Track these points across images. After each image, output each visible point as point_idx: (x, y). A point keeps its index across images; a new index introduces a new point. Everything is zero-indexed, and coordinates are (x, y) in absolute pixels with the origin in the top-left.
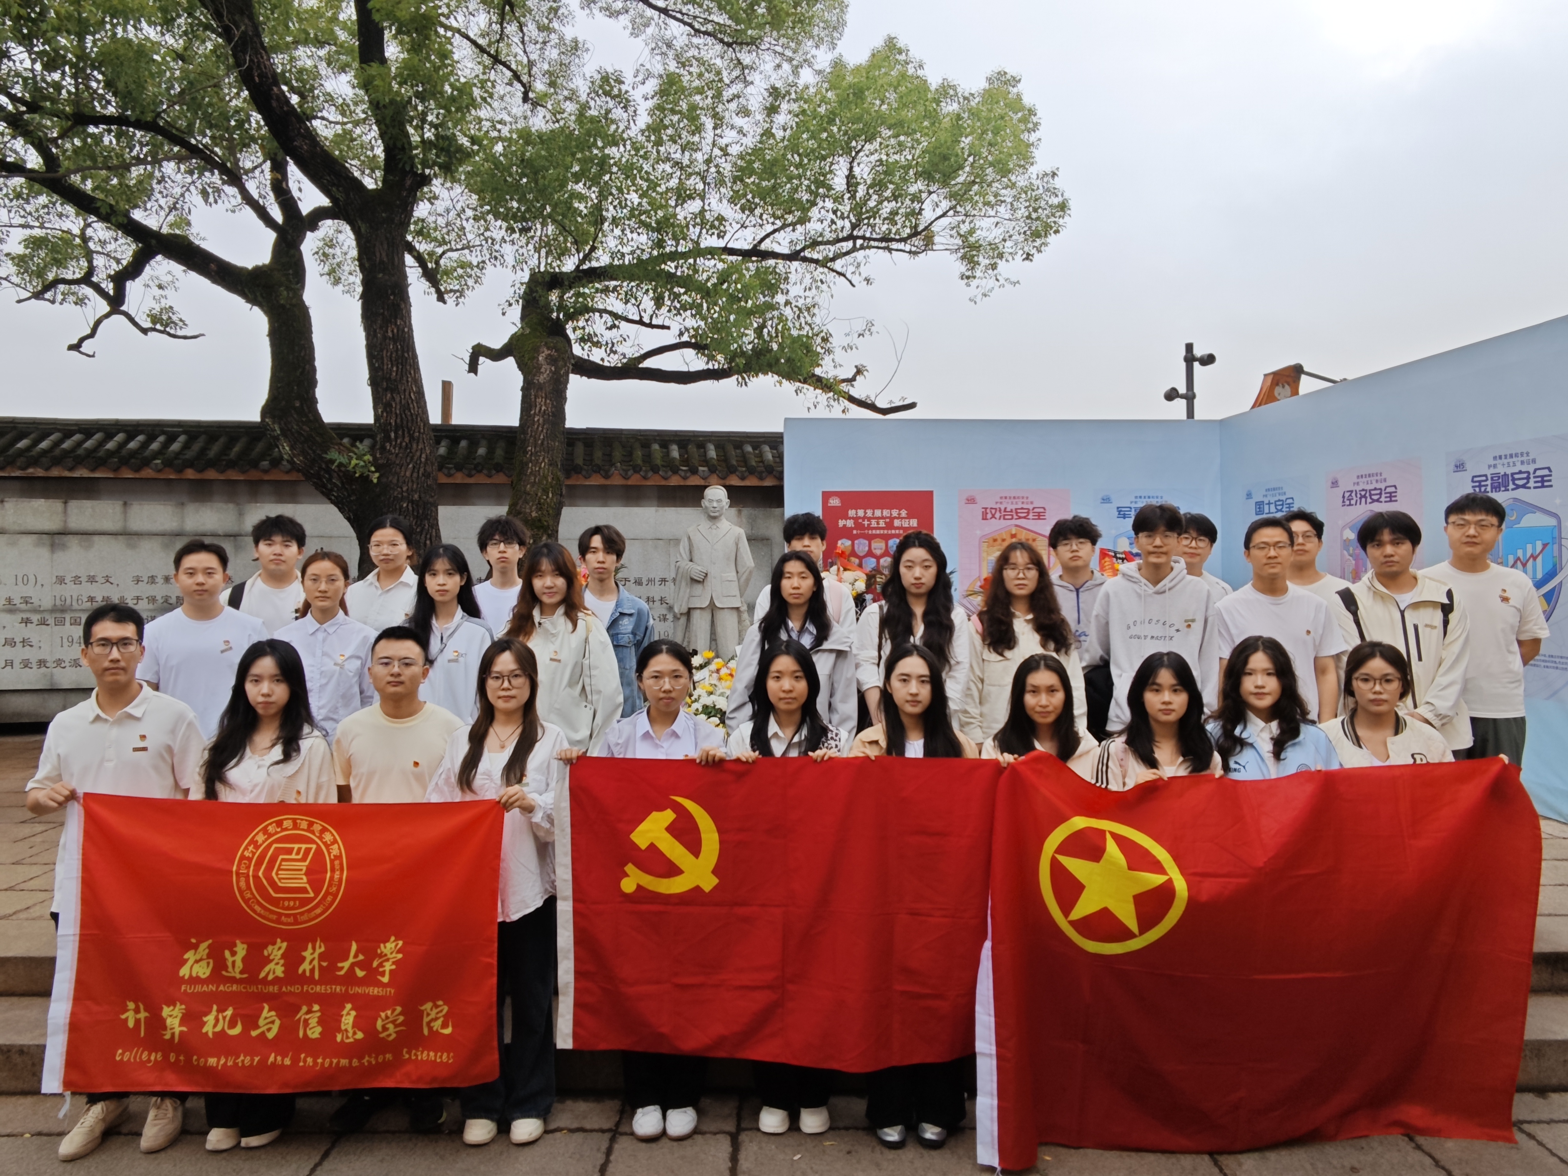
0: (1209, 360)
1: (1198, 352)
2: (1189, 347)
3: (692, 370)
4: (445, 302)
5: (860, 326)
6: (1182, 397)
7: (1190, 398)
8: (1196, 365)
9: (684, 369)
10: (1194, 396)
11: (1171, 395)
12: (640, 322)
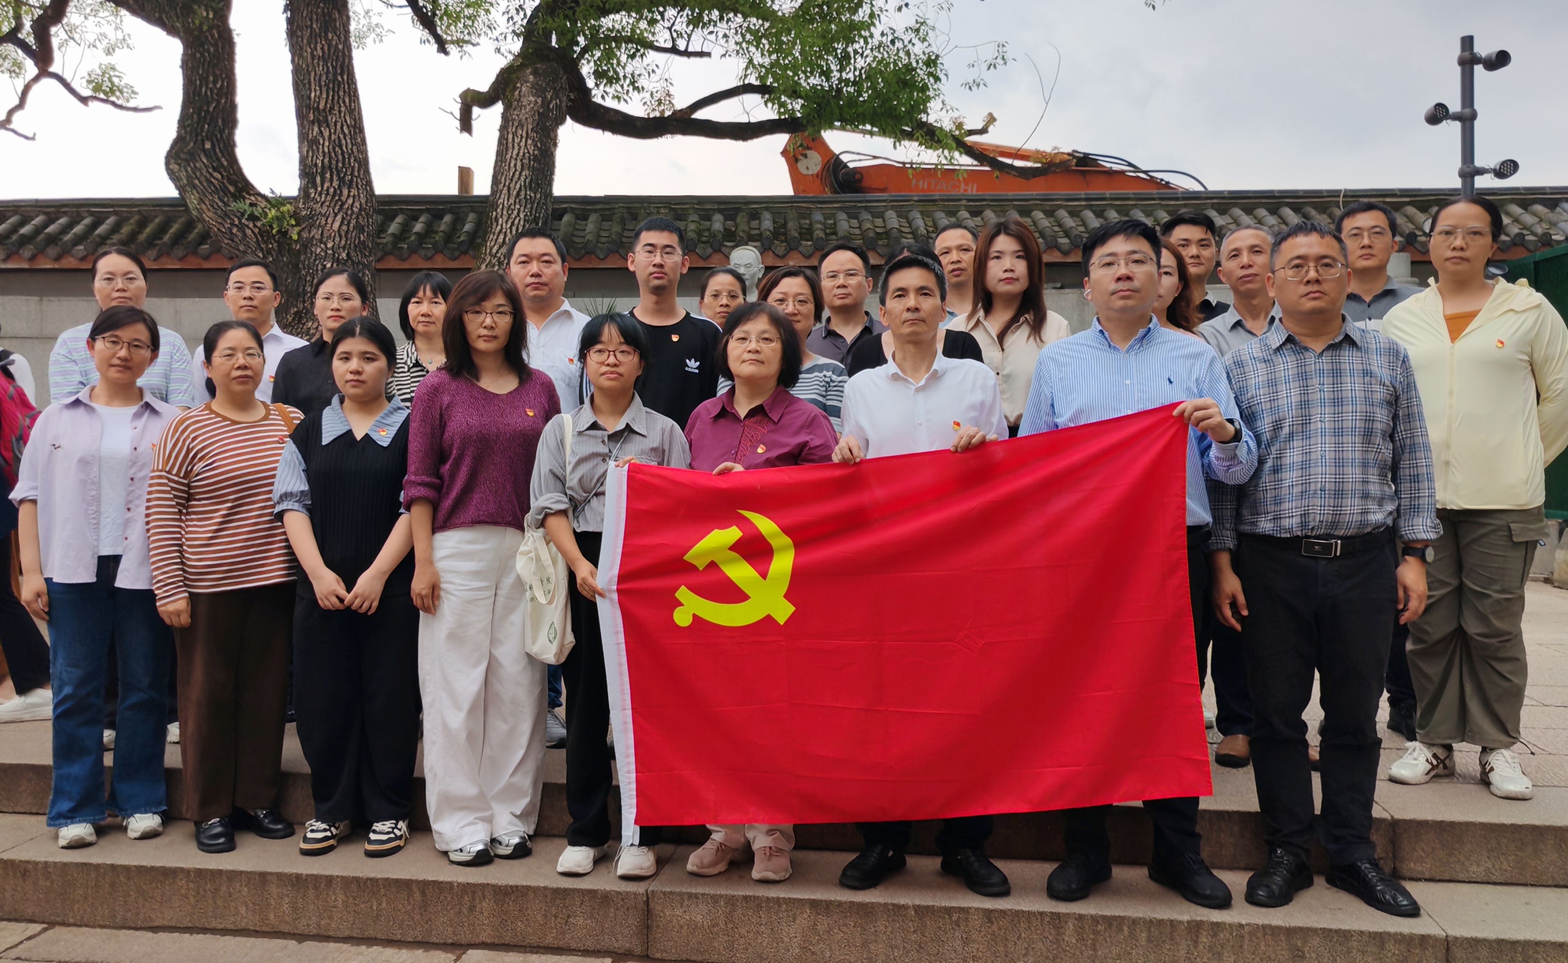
0: (1501, 59)
1: (1483, 49)
2: (1468, 42)
3: (753, 120)
4: (446, 53)
5: (989, 53)
6: (1456, 117)
7: (1467, 119)
8: (1479, 69)
9: (744, 119)
10: (1474, 116)
11: (1439, 114)
12: (674, 50)
